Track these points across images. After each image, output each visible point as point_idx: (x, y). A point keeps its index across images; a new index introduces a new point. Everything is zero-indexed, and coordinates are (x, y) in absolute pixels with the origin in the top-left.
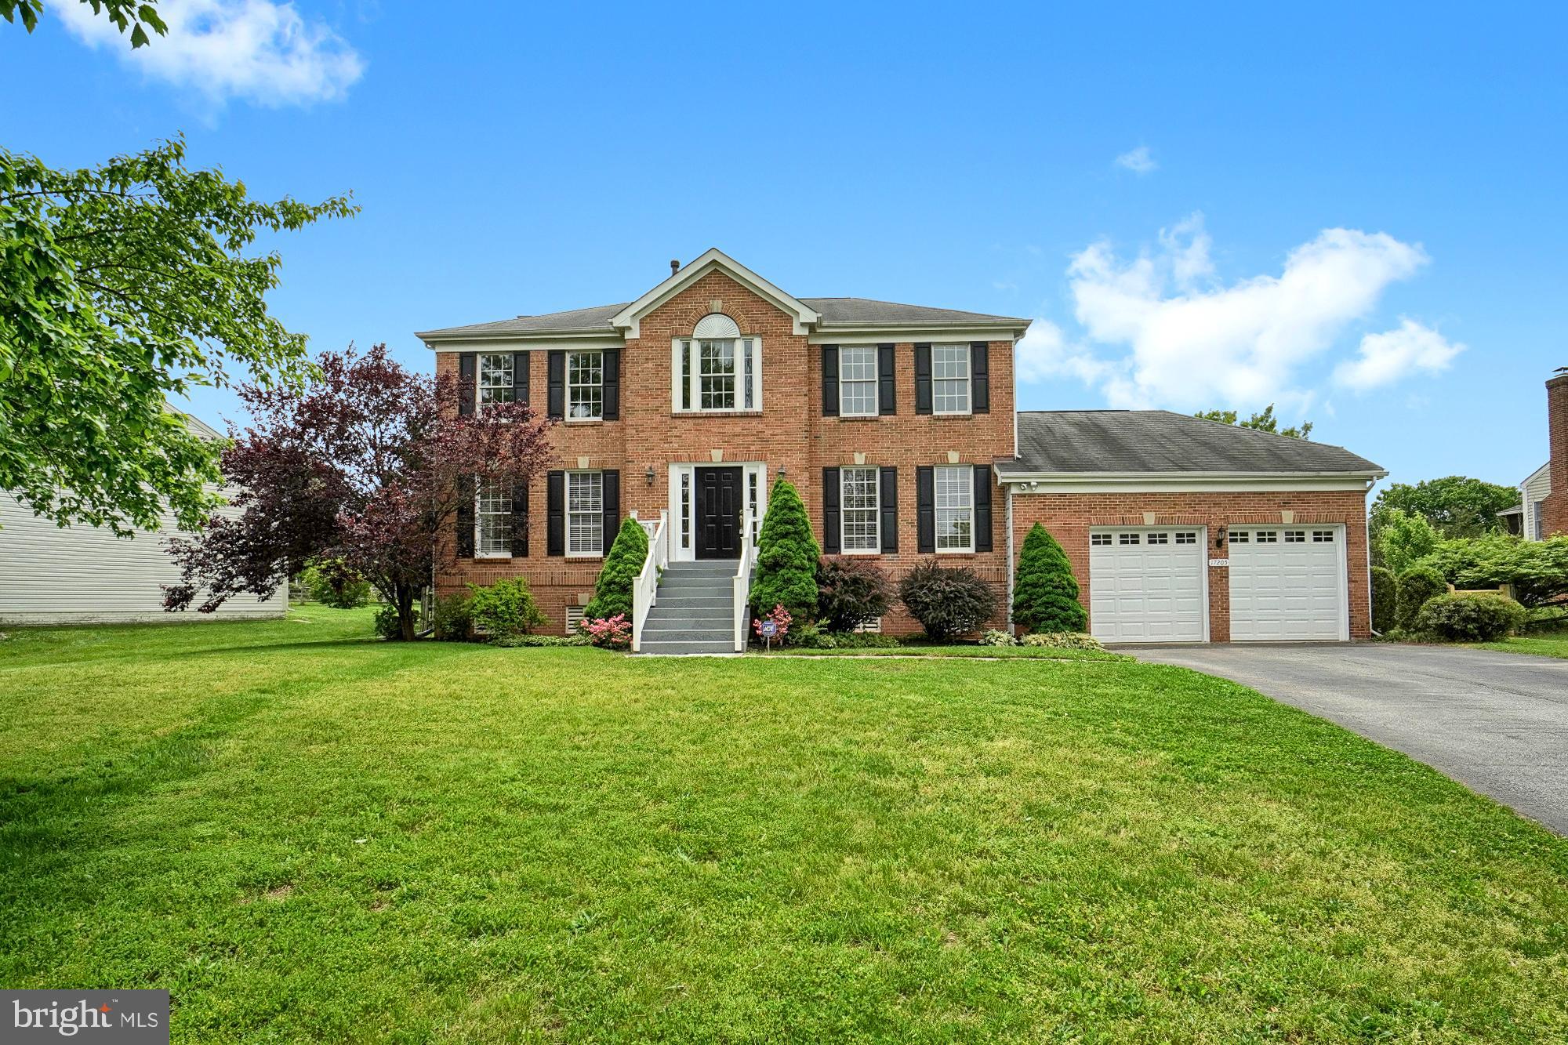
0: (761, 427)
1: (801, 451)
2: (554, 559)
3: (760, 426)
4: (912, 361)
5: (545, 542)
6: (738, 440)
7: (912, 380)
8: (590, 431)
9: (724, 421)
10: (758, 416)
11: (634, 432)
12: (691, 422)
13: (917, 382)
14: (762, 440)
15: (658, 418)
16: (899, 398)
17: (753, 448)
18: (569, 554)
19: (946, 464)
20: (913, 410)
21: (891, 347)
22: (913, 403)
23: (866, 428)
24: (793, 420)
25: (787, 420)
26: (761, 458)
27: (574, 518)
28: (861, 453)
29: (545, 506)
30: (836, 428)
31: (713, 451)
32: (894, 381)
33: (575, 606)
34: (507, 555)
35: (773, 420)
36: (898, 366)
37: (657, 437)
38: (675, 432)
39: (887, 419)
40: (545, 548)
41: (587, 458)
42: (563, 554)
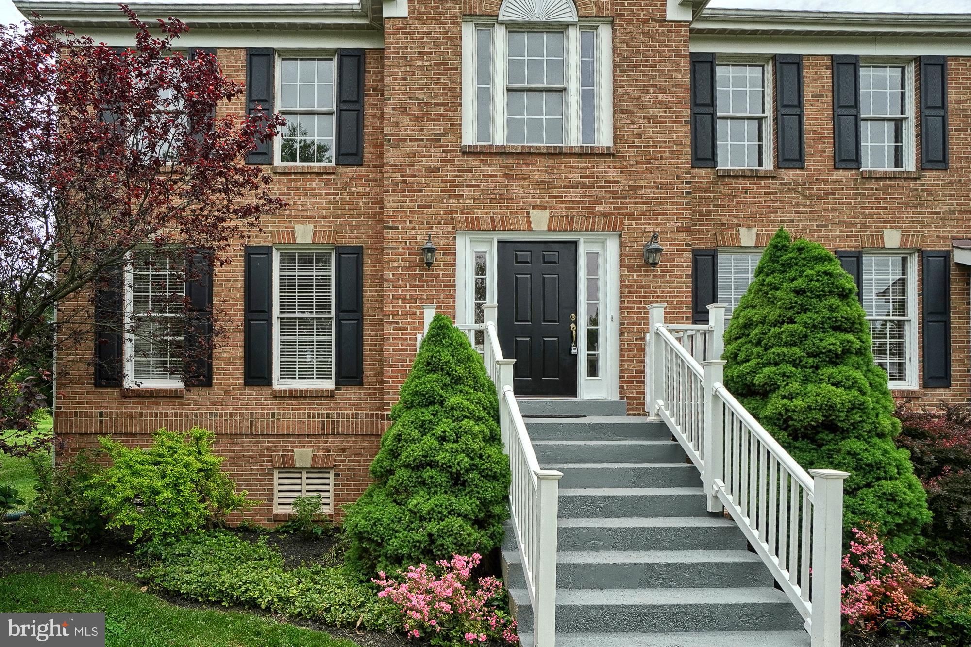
0: (613, 174)
1: (678, 215)
2: (254, 391)
3: (612, 171)
4: (828, 86)
5: (240, 364)
6: (576, 195)
7: (828, 115)
8: (315, 183)
9: (551, 161)
10: (607, 154)
11: (397, 176)
12: (495, 162)
13: (836, 118)
14: (615, 195)
15: (439, 154)
16: (808, 142)
17: (599, 208)
18: (279, 384)
19: (882, 251)
20: (829, 162)
21: (796, 61)
22: (829, 152)
23: (757, 189)
24: (665, 163)
25: (656, 163)
26: (614, 227)
27: (288, 325)
28: (749, 227)
29: (241, 305)
30: (710, 188)
31: (533, 213)
32: (800, 117)
33: (288, 467)
34: (175, 384)
35: (632, 162)
36: (808, 92)
37: (436, 185)
38: (468, 178)
39: (788, 175)
40: (239, 373)
41: (310, 228)
42: (269, 384)
